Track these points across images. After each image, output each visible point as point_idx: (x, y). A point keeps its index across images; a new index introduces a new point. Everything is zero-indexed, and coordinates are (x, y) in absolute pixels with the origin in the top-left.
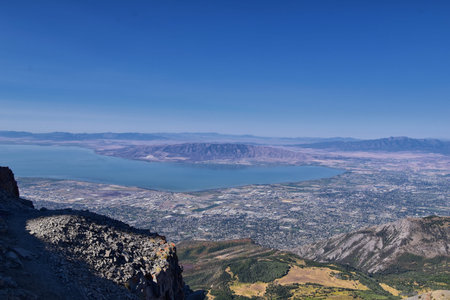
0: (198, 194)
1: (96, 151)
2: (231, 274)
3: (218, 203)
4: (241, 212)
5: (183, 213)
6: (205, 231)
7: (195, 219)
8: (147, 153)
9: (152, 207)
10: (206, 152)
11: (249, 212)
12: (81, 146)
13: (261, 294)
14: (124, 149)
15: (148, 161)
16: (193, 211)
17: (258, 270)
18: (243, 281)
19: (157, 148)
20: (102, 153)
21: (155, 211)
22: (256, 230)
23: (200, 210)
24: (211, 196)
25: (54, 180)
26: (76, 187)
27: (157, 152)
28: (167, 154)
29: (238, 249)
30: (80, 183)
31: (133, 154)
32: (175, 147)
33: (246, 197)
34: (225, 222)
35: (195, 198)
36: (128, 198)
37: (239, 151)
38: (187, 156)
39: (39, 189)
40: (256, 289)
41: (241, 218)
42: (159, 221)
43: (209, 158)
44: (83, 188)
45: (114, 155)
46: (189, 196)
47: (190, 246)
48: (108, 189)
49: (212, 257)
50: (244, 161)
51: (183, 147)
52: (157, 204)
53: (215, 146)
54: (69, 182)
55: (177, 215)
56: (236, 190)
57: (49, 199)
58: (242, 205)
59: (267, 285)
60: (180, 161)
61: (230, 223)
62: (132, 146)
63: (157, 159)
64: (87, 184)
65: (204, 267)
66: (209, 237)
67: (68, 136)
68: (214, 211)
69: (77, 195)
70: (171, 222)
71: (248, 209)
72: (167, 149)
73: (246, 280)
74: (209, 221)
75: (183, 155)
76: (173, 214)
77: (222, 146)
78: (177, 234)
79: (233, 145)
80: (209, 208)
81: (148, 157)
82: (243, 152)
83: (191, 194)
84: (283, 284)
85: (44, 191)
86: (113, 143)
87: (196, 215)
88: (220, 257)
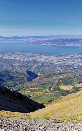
0: (59, 56)
1: (27, 43)
2: (61, 82)
3: (66, 59)
4: (73, 63)
5: (53, 63)
6: (59, 69)
7: (57, 65)
8: (43, 43)
9: (43, 61)
10: (64, 42)
11: (76, 63)
12: (22, 41)
13: (70, 89)
14: (36, 42)
15: (44, 45)
16: (56, 62)
17: (70, 82)
18: (64, 85)
19: (47, 41)
20: (29, 43)
21: (44, 62)
22: (78, 69)
23: (59, 62)
24: (63, 57)
25: (12, 52)
26: (19, 54)
27: (47, 42)
28: (50, 43)
29: (67, 75)
30: (20, 53)
31: (39, 43)
32: (53, 40)
33: (76, 57)
34: (67, 66)
35: (58, 58)
36: (35, 58)
37: (76, 41)
38: (57, 43)
39: (7, 55)
40: (69, 87)
41: (73, 65)
42: (45, 65)
43: (65, 44)
44: (21, 55)
45: (32, 44)
46: (56, 57)
47: (51, 73)
48: (29, 55)
49: (57, 77)
50: (77, 45)
51: (55, 40)
52: (44, 60)
53: (67, 40)
54: (17, 53)
55: (51, 63)
56: (73, 55)
57: (11, 58)
58: (74, 60)
59: (72, 86)
60: (54, 45)
61: (68, 66)
62: (39, 40)
63: (46, 45)
64: (23, 53)
65: (54, 80)
66: (60, 71)
67: (18, 38)
68: (64, 62)
69: (19, 57)
70: (48, 65)
71: (76, 62)
72: (50, 41)
73: (65, 84)
74: (61, 66)
75: (55, 43)
76: (49, 63)
77: (70, 40)
78: (50, 69)
79: (74, 39)
80: (62, 61)
81: (43, 44)
82: (77, 42)
83: (56, 56)
84: (78, 86)
85: (9, 56)
86: (32, 40)
87: (57, 64)
88: (60, 77)
